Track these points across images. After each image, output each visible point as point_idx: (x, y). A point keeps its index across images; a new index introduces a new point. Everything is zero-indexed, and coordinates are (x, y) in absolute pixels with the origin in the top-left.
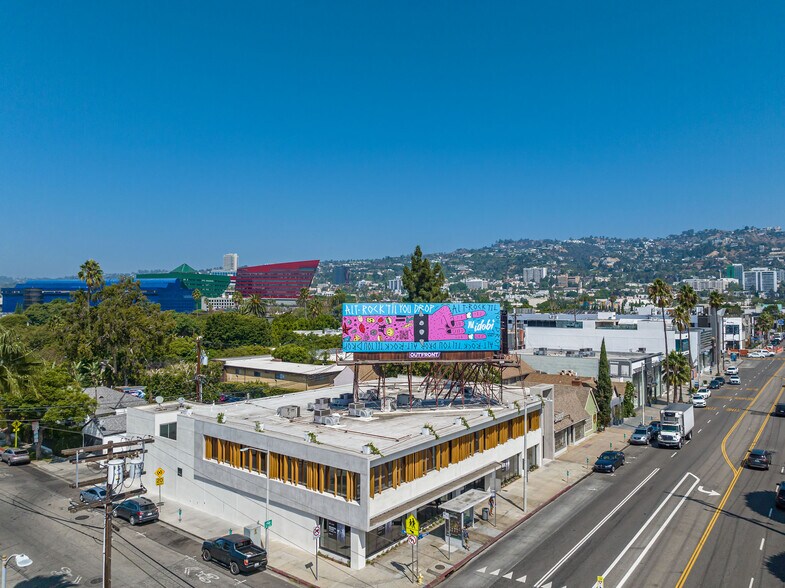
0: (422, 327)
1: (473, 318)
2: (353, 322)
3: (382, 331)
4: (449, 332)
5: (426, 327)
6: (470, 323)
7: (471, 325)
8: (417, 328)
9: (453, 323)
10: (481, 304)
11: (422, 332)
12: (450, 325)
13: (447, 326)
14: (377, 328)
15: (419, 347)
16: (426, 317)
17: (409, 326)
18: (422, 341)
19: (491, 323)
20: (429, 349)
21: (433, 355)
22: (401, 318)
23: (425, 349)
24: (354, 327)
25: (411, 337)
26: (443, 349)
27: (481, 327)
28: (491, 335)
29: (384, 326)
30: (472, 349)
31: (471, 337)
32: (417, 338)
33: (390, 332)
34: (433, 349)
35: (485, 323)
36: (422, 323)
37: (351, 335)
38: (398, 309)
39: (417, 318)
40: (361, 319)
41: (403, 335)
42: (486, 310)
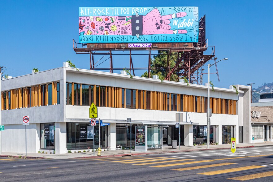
0: (137, 25)
1: (177, 18)
2: (87, 21)
3: (108, 27)
4: (158, 28)
5: (141, 25)
6: (175, 21)
7: (175, 23)
8: (134, 25)
9: (161, 21)
10: (184, 7)
11: (138, 28)
12: (159, 23)
13: (157, 24)
14: (104, 25)
15: (135, 40)
16: (140, 18)
17: (128, 24)
18: (138, 35)
19: (191, 21)
20: (143, 41)
21: (146, 45)
22: (122, 18)
23: (140, 41)
24: (87, 25)
25: (130, 32)
26: (154, 41)
27: (183, 24)
28: (191, 30)
29: (109, 24)
30: (176, 41)
31: (175, 32)
32: (134, 32)
33: (113, 28)
34: (146, 41)
35: (187, 21)
36: (137, 22)
37: (85, 30)
38: (120, 11)
39: (134, 18)
40: (92, 19)
41: (124, 31)
42: (188, 12)
